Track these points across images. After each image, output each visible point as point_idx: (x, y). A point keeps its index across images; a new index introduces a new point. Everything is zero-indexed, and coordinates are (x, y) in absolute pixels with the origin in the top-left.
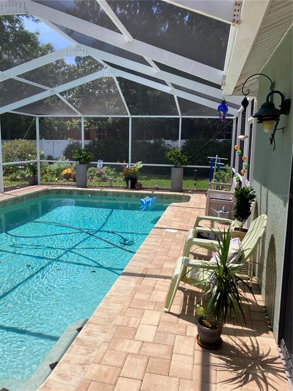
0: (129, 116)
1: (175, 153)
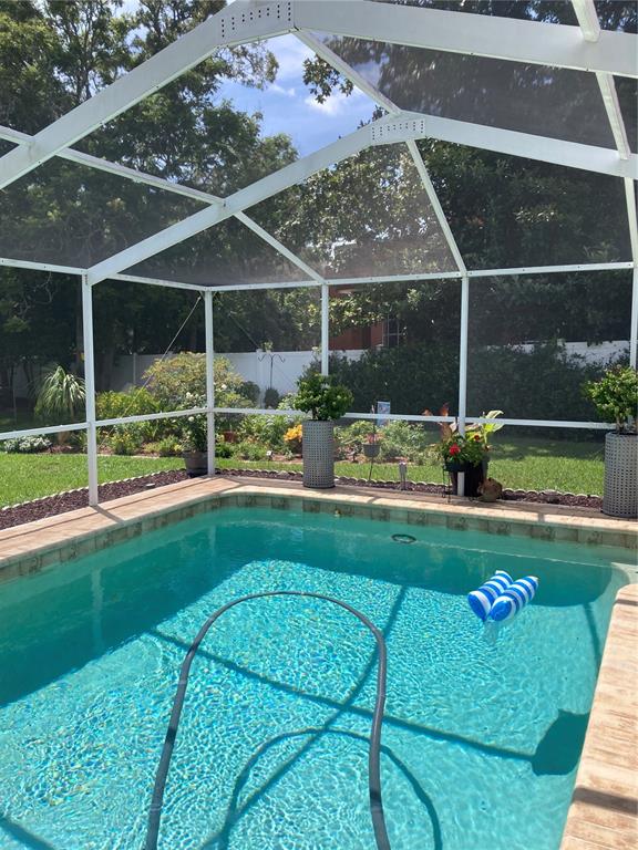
0: (462, 273)
1: (622, 384)
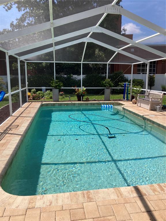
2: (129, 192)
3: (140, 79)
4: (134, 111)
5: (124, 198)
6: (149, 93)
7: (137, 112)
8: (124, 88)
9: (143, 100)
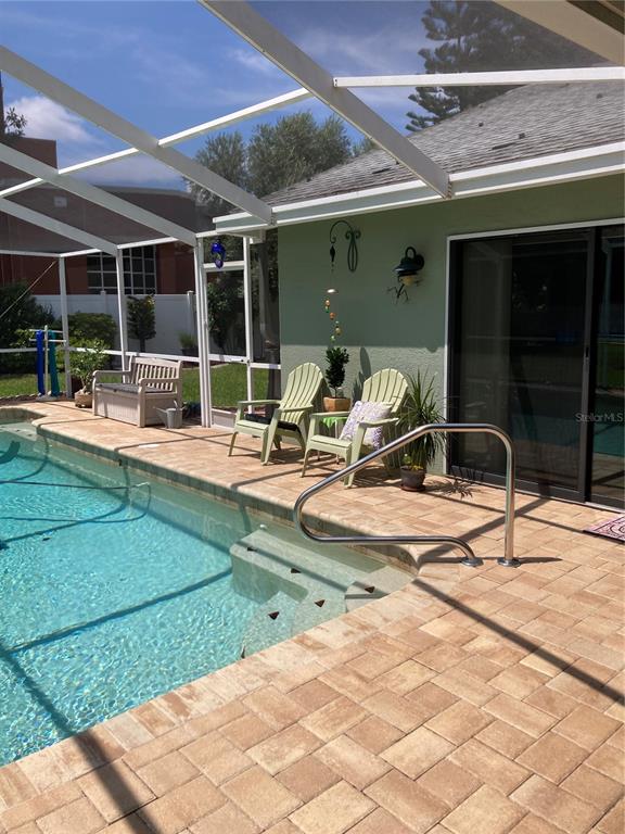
2: (55, 767)
3: (99, 312)
4: (81, 438)
5: (34, 796)
6: (132, 364)
7: (92, 440)
8: (35, 349)
9: (115, 390)
